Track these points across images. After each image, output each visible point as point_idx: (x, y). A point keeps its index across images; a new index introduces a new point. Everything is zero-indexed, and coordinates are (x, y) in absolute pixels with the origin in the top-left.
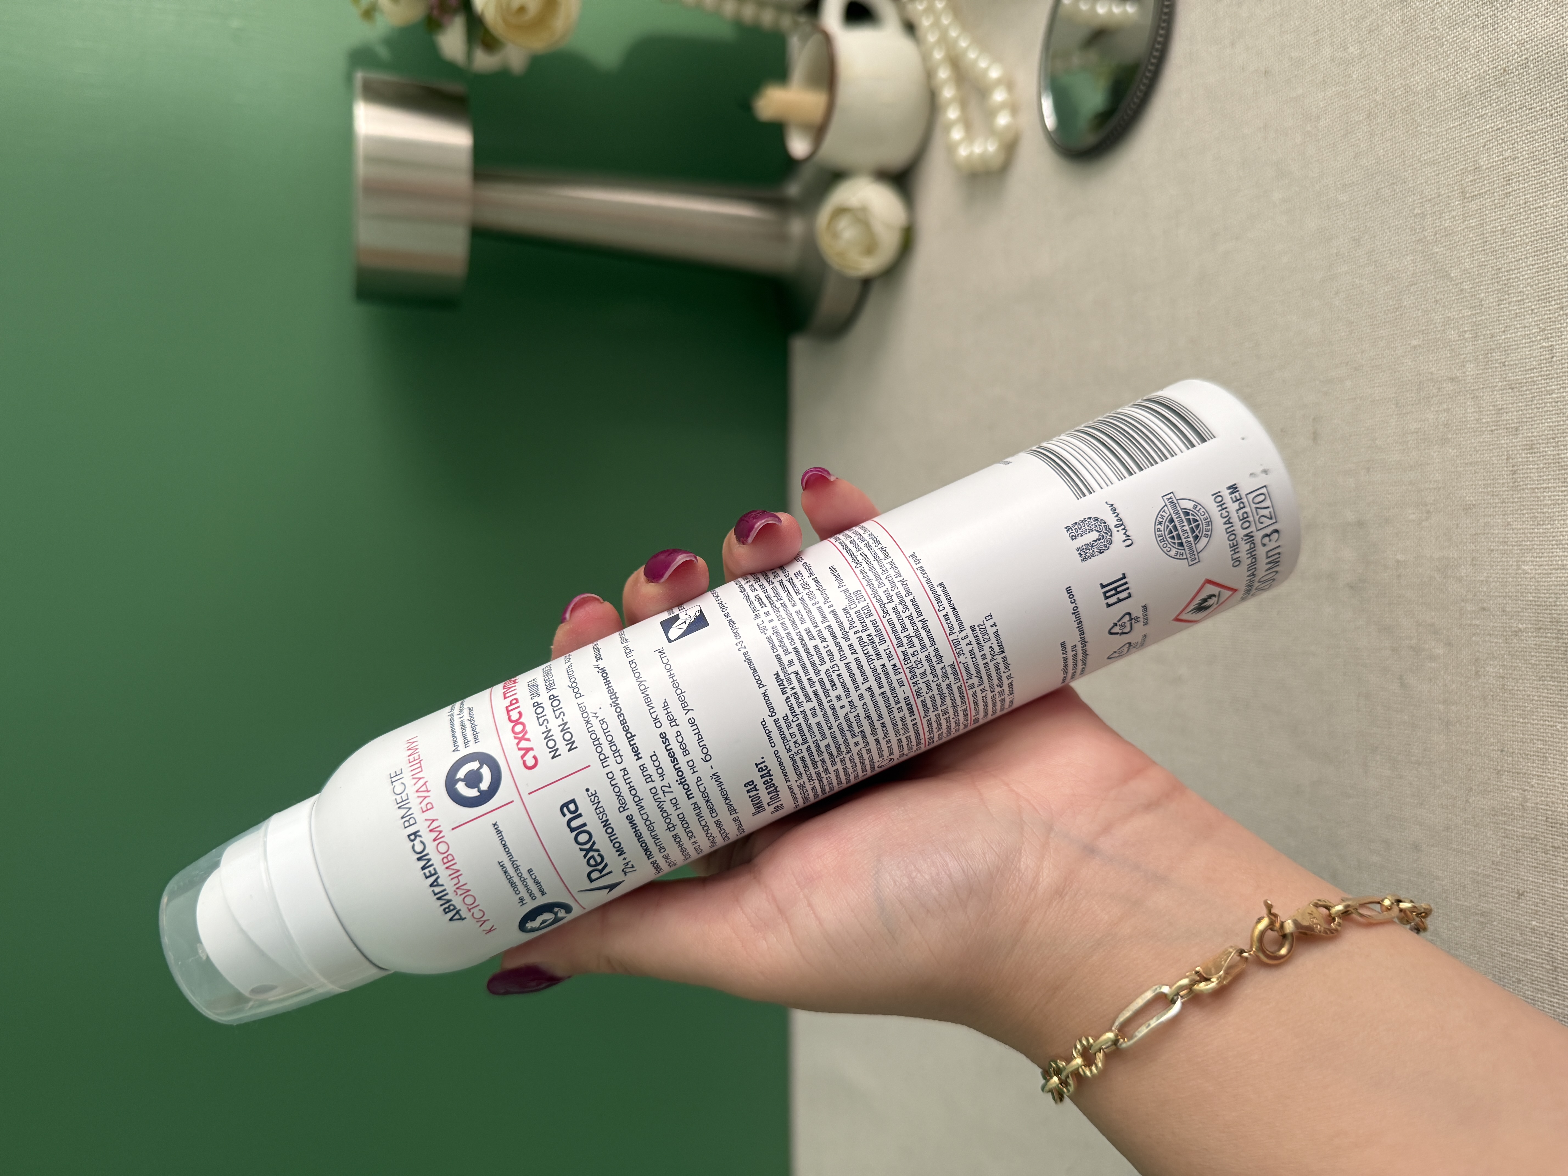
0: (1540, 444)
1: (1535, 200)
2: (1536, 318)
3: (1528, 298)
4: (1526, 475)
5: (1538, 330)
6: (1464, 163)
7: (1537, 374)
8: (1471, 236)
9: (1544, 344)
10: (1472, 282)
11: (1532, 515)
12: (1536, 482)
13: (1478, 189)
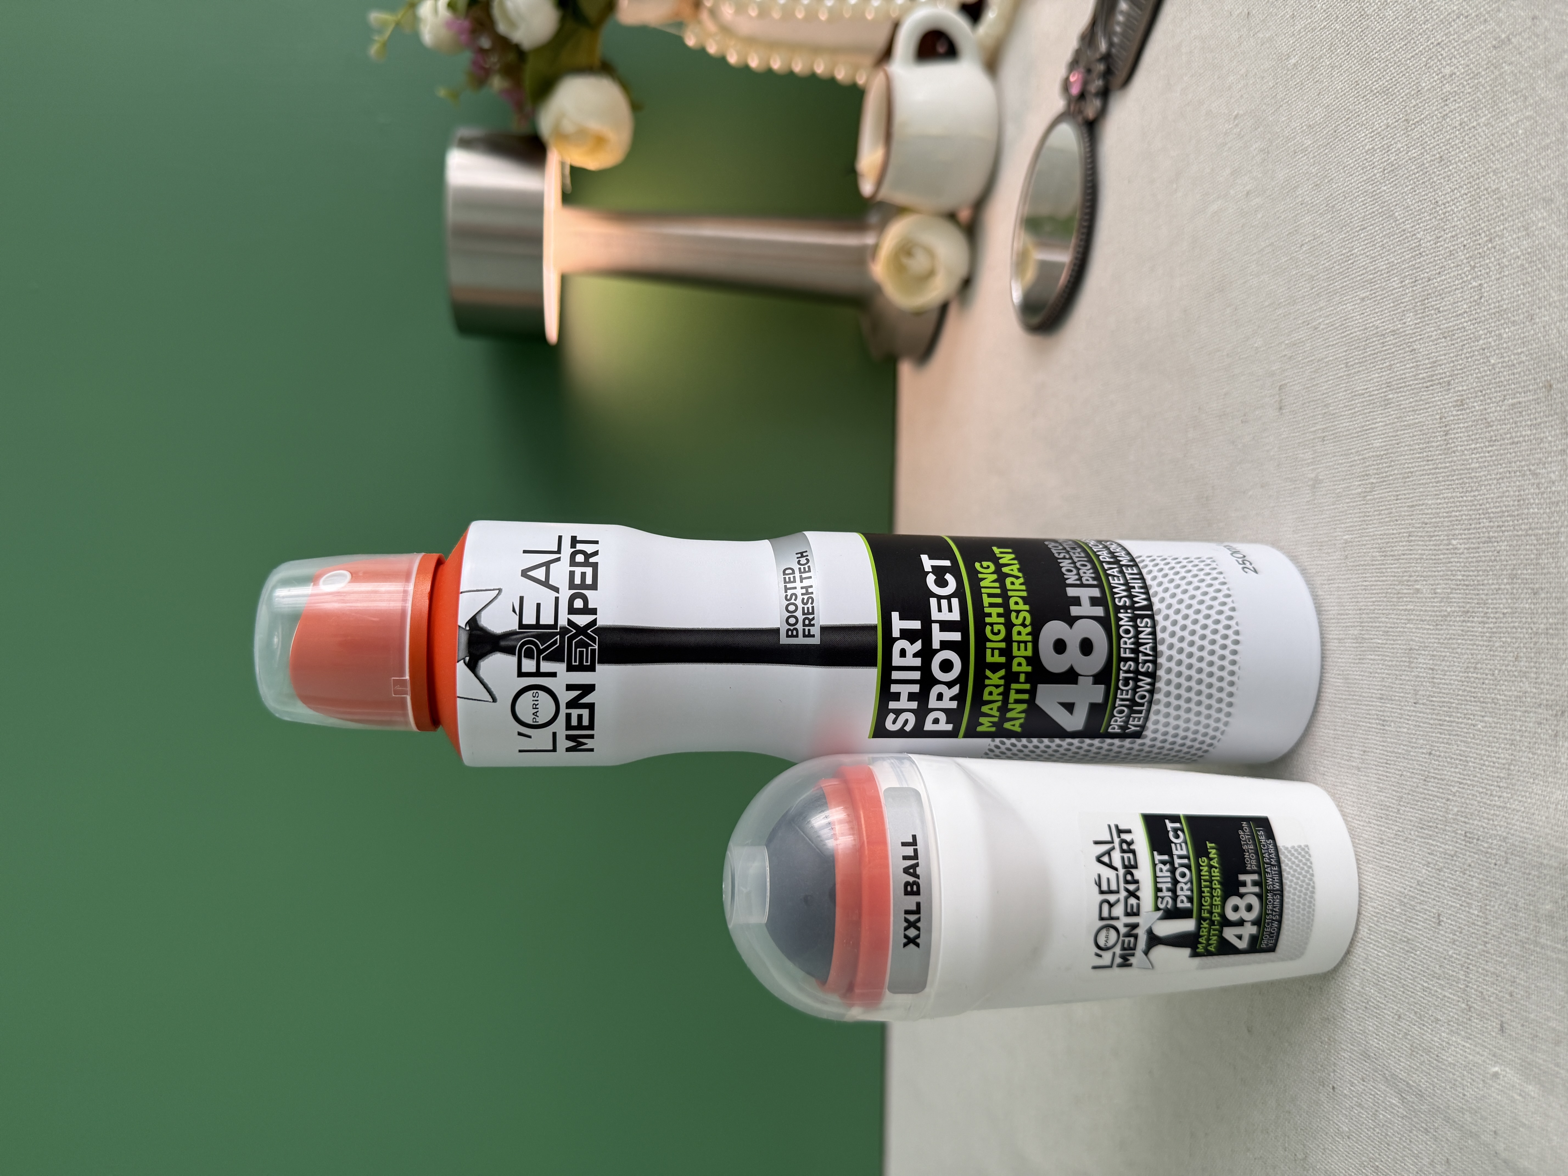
0: (1468, 398)
3: (1461, 232)
4: (1457, 435)
5: (1469, 268)
6: (1409, 86)
7: (1467, 319)
8: (1413, 168)
9: (1474, 284)
10: (1414, 219)
11: (1461, 481)
12: (1466, 443)
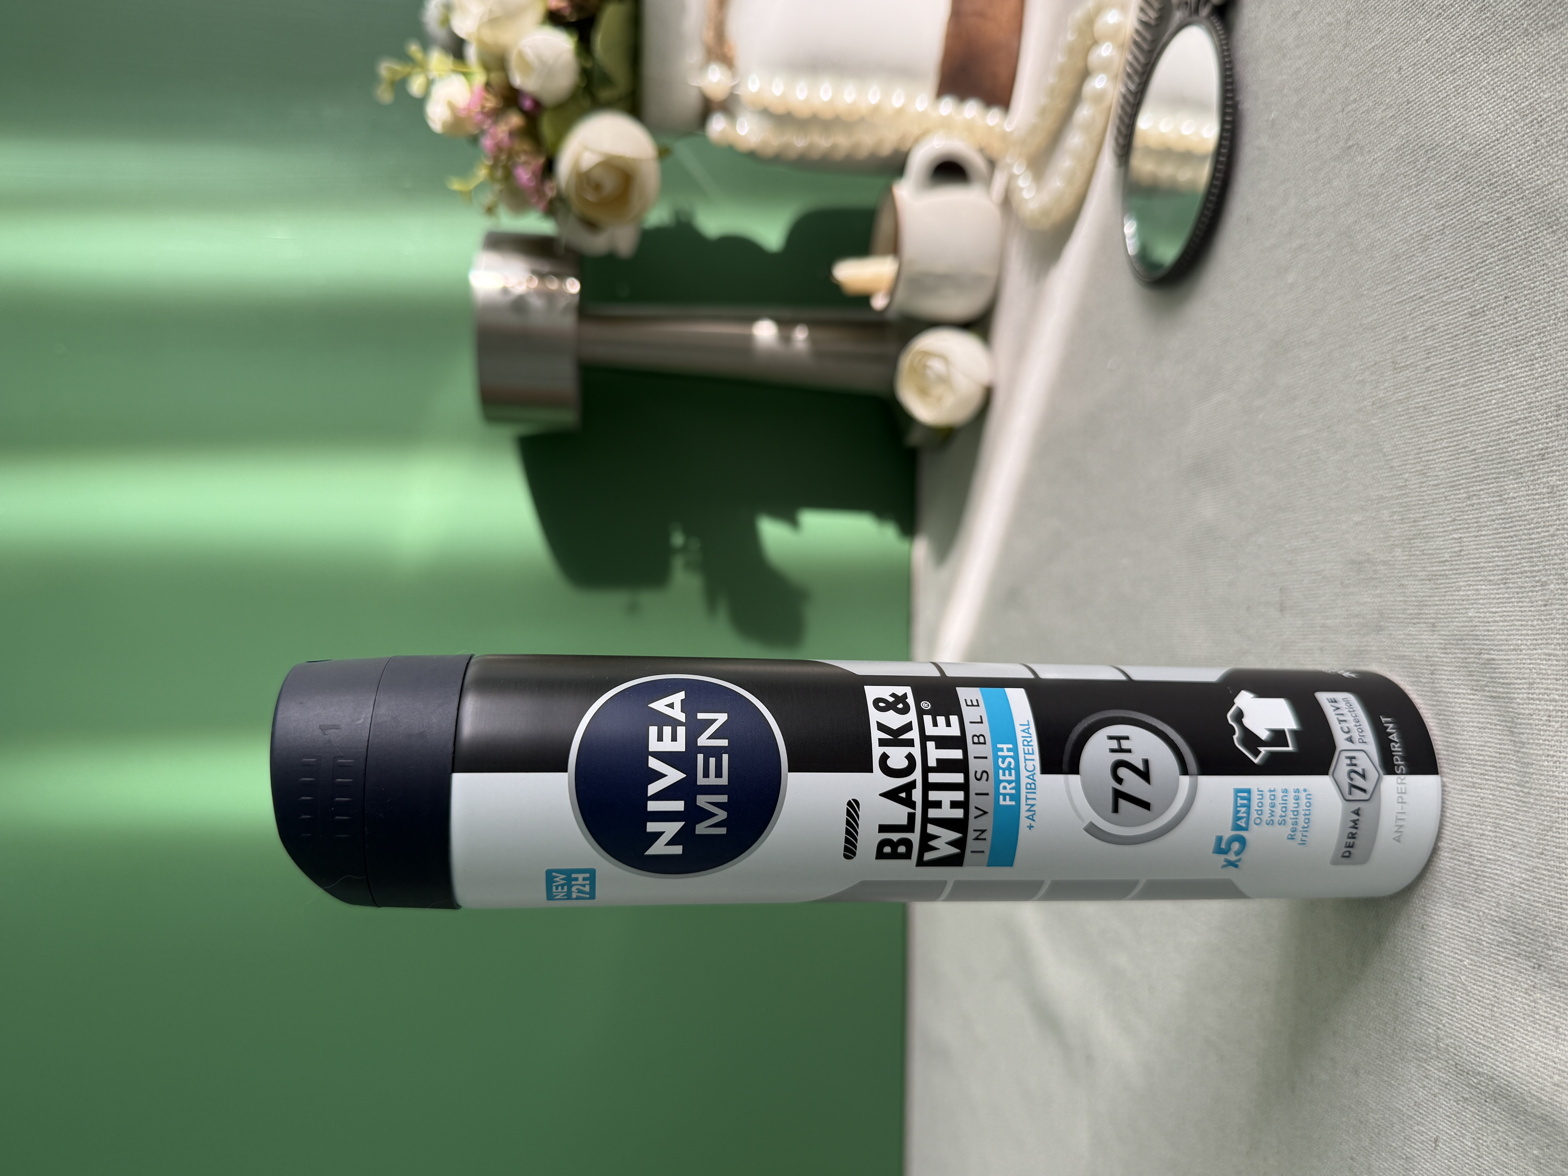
1: (1449, 377)
2: (1448, 507)
13: (1404, 360)
